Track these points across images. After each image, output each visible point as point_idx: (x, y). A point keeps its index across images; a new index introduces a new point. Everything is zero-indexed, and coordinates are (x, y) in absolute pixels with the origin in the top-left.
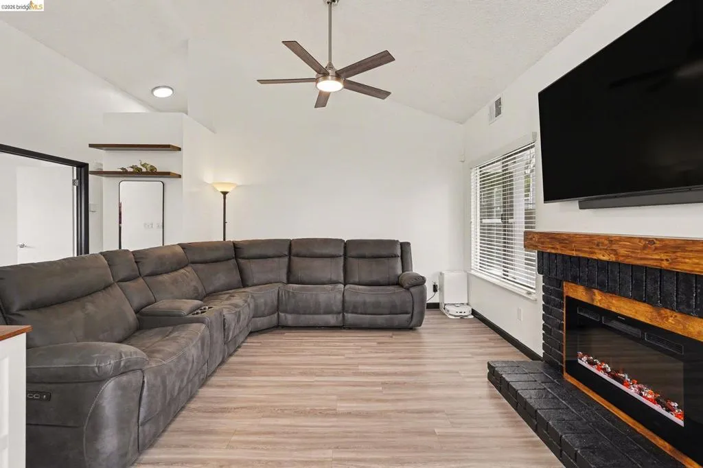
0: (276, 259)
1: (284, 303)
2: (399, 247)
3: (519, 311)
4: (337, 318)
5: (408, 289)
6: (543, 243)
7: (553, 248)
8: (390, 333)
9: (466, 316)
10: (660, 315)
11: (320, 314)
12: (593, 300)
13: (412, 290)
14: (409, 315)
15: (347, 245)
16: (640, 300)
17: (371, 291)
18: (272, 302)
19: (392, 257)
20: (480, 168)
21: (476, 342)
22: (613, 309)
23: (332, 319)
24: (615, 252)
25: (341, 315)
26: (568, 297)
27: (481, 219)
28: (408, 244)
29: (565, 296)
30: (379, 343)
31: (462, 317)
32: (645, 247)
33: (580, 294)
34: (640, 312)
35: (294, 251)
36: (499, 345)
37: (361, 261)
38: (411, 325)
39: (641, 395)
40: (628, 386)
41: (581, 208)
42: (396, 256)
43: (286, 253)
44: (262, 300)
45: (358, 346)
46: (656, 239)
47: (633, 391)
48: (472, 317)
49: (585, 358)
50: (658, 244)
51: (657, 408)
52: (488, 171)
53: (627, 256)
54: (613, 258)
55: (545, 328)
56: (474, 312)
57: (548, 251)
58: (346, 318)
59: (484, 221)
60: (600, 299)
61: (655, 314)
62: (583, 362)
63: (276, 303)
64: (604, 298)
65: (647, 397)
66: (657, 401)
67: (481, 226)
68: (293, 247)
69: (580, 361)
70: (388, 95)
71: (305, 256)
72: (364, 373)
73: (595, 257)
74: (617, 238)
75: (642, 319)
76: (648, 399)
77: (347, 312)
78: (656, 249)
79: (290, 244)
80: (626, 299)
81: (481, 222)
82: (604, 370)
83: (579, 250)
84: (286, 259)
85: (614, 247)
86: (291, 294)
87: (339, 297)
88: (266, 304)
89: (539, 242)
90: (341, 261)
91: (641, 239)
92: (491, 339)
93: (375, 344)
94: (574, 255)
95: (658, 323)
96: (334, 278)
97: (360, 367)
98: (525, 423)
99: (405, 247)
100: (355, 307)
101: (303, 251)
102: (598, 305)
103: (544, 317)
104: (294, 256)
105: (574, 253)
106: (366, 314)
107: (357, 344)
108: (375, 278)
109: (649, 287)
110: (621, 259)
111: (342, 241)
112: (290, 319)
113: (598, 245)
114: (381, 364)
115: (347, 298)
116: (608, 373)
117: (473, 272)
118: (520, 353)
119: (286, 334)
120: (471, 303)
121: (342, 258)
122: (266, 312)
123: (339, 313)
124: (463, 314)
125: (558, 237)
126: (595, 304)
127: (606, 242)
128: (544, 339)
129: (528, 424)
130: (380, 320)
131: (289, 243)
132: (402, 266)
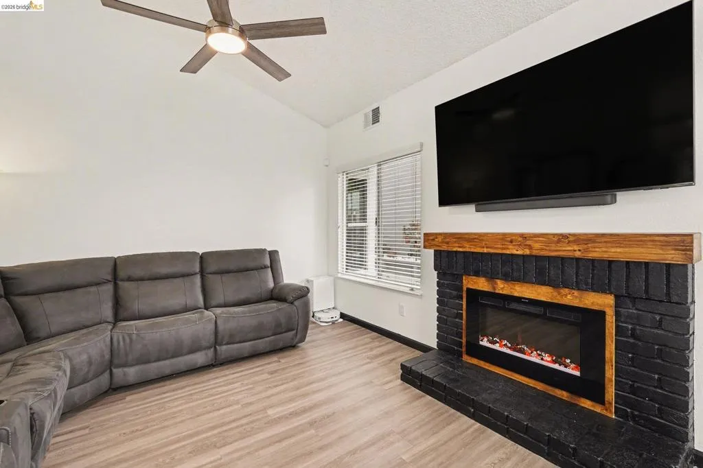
0: (93, 289)
1: (122, 351)
2: (267, 256)
3: (401, 307)
4: (206, 354)
5: (292, 303)
6: (447, 243)
7: (460, 247)
8: (274, 358)
9: (336, 321)
10: (559, 294)
11: (181, 355)
12: (494, 288)
13: (296, 303)
14: (294, 332)
15: (203, 258)
16: (543, 284)
17: (250, 312)
18: (103, 356)
19: (262, 268)
20: (347, 174)
21: (363, 345)
22: (516, 294)
23: (200, 358)
24: (530, 247)
25: (212, 349)
26: (468, 289)
27: (347, 223)
28: (276, 252)
29: (465, 289)
30: (271, 373)
31: (333, 323)
32: (559, 241)
33: (481, 285)
34: (543, 293)
35: (122, 273)
36: (384, 343)
37: (226, 277)
38: (294, 343)
39: (542, 359)
40: (529, 355)
41: (477, 211)
42: (266, 267)
43: (109, 277)
44: (84, 357)
45: (247, 385)
46: (569, 234)
47: (534, 358)
48: (341, 320)
49: (486, 339)
50: (571, 239)
51: (556, 366)
52: (354, 177)
53: (542, 249)
54: (527, 252)
55: (439, 319)
56: (343, 316)
57: (455, 249)
58: (219, 352)
59: (350, 225)
60: (502, 287)
61: (555, 294)
62: (485, 343)
63: (107, 357)
64: (506, 286)
65: (546, 361)
66: (554, 362)
67: (348, 230)
68: (119, 268)
69: (481, 343)
70: (287, 77)
71: (142, 279)
72: (279, 418)
73: (508, 252)
74: (532, 235)
75: (543, 299)
76: (548, 362)
77: (221, 345)
78: (569, 242)
79: (115, 265)
80: (528, 285)
81: (347, 226)
82: (505, 345)
83: (490, 248)
84: (110, 287)
85: (528, 243)
86: (134, 337)
87: (211, 327)
88: (90, 363)
89: (443, 242)
90: (198, 279)
91: (554, 235)
92: (373, 339)
93: (265, 376)
94: (485, 251)
95: (558, 300)
96: (190, 303)
97: (270, 412)
98: (459, 414)
99: (273, 255)
100: (231, 336)
101: (138, 272)
102: (501, 292)
103: (438, 310)
104: (122, 280)
105: (485, 250)
106: (244, 342)
107: (246, 382)
108: (243, 296)
109: (552, 272)
110: (535, 253)
111: (195, 254)
112: (132, 373)
113: (511, 242)
114: (292, 400)
115: (221, 327)
116: (510, 348)
117: (340, 275)
118: (404, 346)
119: (128, 398)
120: (338, 307)
121: (199, 276)
122: (90, 376)
123: (209, 348)
124: (334, 319)
125: (466, 236)
126: (497, 292)
127: (520, 239)
128: (438, 329)
129: (461, 413)
130: (261, 344)
131: (112, 263)
132: (273, 277)
